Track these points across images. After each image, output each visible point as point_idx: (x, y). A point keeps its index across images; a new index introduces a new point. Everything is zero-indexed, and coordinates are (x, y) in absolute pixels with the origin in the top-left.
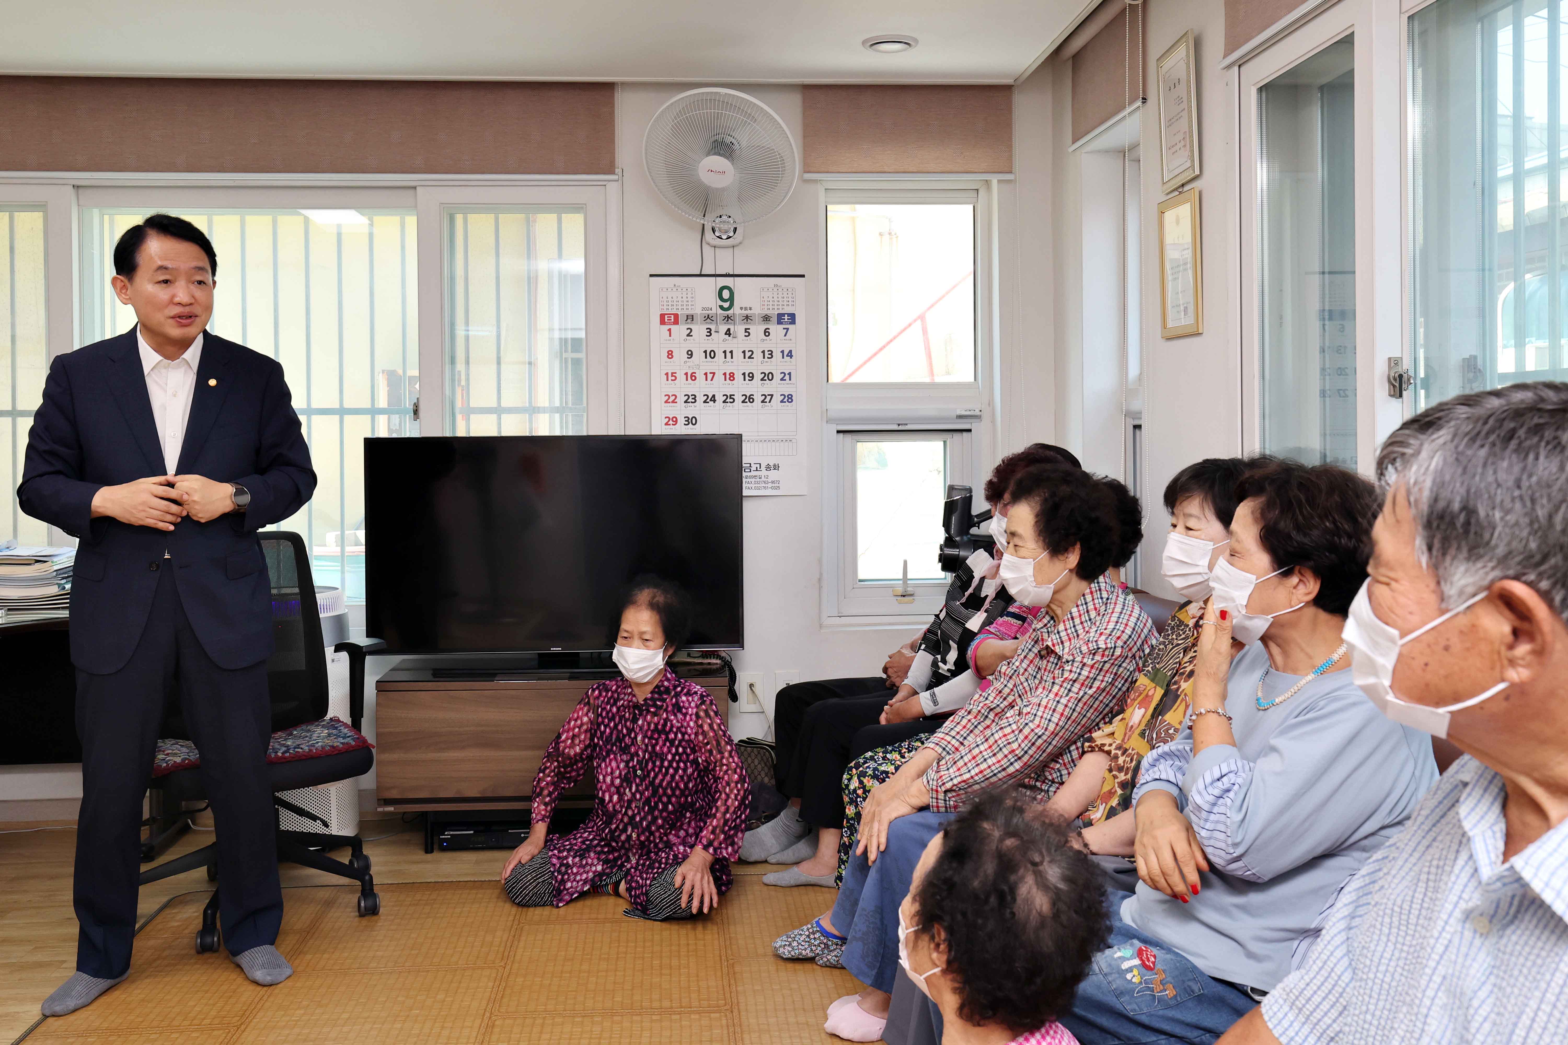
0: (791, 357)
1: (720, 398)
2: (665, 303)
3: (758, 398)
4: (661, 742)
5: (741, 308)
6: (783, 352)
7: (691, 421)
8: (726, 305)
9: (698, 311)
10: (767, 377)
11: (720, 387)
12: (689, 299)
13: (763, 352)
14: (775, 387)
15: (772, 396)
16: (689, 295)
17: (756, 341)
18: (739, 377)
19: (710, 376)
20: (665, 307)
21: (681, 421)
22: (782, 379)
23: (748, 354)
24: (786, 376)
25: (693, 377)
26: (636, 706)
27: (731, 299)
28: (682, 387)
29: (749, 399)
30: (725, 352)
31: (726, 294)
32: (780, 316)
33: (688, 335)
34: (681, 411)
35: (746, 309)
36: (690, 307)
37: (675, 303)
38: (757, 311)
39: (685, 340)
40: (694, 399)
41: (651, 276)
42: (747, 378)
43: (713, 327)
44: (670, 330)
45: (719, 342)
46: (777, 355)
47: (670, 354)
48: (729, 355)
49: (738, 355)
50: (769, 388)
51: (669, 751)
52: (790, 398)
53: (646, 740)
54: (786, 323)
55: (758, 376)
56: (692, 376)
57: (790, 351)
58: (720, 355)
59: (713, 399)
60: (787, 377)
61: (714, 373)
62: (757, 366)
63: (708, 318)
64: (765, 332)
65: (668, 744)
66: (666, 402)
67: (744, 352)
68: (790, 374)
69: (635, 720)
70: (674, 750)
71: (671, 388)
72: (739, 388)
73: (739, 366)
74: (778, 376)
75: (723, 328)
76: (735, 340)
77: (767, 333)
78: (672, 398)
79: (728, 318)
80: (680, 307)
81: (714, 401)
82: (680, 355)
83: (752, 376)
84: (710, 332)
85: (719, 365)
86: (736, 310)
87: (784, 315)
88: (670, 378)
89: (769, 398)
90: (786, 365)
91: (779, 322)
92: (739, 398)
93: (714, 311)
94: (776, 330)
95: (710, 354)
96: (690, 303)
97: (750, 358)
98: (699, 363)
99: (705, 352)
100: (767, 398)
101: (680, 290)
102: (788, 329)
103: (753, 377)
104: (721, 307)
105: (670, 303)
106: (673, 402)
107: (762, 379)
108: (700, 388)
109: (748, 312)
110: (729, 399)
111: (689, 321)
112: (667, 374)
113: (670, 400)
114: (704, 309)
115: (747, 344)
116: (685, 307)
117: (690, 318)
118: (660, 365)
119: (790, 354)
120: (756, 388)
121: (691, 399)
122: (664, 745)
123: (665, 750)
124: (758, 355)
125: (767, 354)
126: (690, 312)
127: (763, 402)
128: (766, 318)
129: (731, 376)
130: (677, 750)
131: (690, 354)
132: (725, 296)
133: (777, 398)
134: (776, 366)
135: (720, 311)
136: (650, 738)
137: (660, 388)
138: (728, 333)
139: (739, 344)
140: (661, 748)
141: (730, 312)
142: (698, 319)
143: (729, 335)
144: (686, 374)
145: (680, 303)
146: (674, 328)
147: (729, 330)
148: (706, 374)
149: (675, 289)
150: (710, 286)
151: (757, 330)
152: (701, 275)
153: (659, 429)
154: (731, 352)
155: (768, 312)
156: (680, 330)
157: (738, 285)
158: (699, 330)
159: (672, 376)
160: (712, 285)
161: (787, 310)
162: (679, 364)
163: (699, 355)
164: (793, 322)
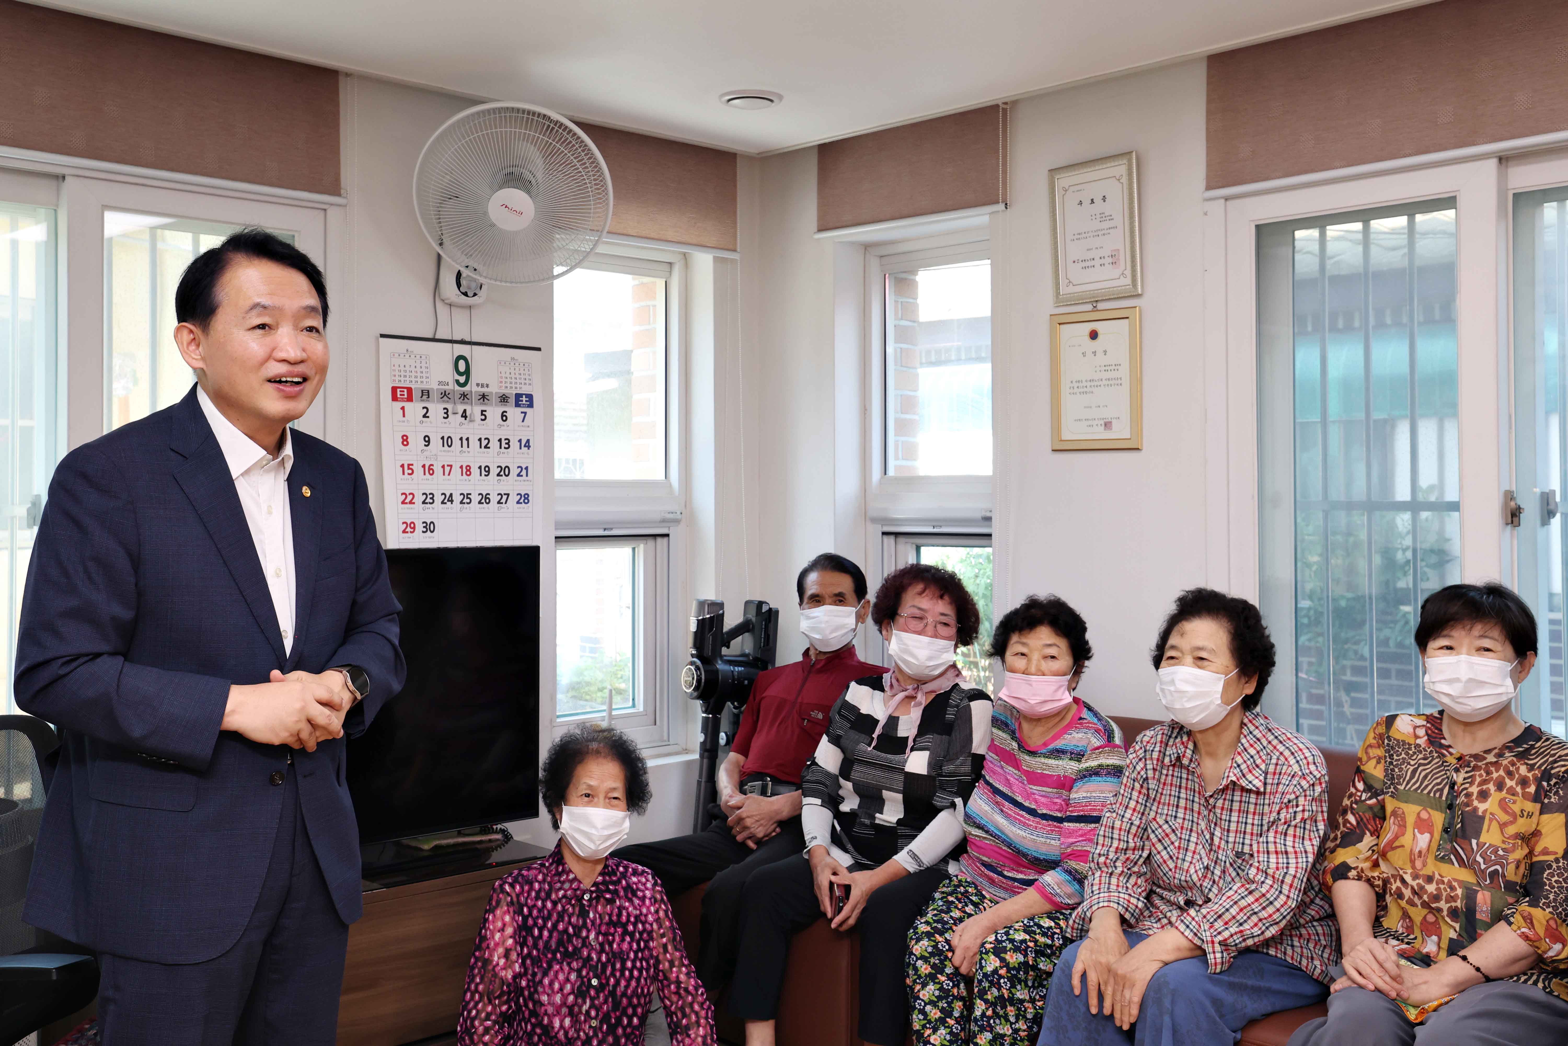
0: (529, 447)
1: (457, 498)
2: (397, 373)
3: (494, 498)
4: (617, 938)
5: (478, 385)
6: (520, 441)
7: (429, 527)
8: (462, 379)
9: (433, 385)
10: (504, 471)
11: (456, 484)
12: (424, 369)
13: (500, 440)
14: (512, 485)
15: (508, 495)
16: (423, 365)
17: (494, 424)
18: (475, 471)
19: (447, 469)
20: (397, 378)
21: (419, 526)
22: (519, 475)
23: (484, 443)
24: (523, 471)
25: (431, 470)
27: (467, 373)
28: (420, 483)
29: (485, 499)
30: (461, 439)
31: (462, 366)
32: (518, 396)
33: (425, 416)
34: (418, 514)
35: (482, 386)
36: (424, 380)
37: (408, 374)
38: (494, 389)
39: (422, 422)
40: (432, 498)
41: (382, 336)
42: (483, 473)
43: (449, 407)
44: (403, 408)
45: (455, 427)
46: (514, 444)
47: (405, 440)
48: (465, 443)
49: (474, 443)
50: (505, 485)
51: (631, 948)
52: (525, 499)
53: (600, 938)
54: (524, 406)
55: (494, 471)
56: (429, 469)
57: (528, 441)
58: (456, 443)
59: (451, 499)
61: (451, 466)
62: (494, 458)
63: (445, 395)
64: (502, 416)
65: (628, 939)
66: (403, 502)
67: (480, 440)
68: (527, 468)
70: (635, 946)
71: (408, 484)
72: (477, 485)
73: (476, 457)
74: (514, 471)
75: (460, 409)
76: (471, 424)
77: (504, 417)
78: (410, 498)
79: (464, 396)
80: (413, 379)
81: (452, 501)
82: (417, 441)
84: (446, 413)
85: (456, 456)
86: (472, 387)
87: (521, 395)
88: (407, 471)
89: (505, 497)
90: (524, 458)
91: (517, 405)
92: (476, 498)
93: (451, 387)
94: (514, 413)
95: (447, 441)
96: (424, 375)
97: (486, 447)
98: (436, 453)
99: (443, 438)
100: (503, 498)
101: (413, 356)
102: (525, 413)
103: (489, 472)
104: (457, 382)
105: (402, 373)
106: (411, 502)
107: (498, 475)
108: (438, 485)
109: (485, 390)
110: (466, 498)
111: (425, 397)
112: (402, 466)
113: (407, 500)
114: (440, 383)
115: (484, 430)
116: (419, 380)
117: (426, 394)
118: (394, 452)
119: (528, 445)
120: (492, 485)
121: (429, 499)
122: (623, 940)
123: (625, 946)
124: (494, 444)
125: (504, 442)
126: (425, 386)
127: (499, 502)
128: (504, 399)
129: (467, 470)
130: (638, 944)
131: (427, 440)
132: (463, 370)
133: (513, 498)
134: (514, 458)
135: (457, 388)
136: (605, 935)
137: (394, 484)
138: (465, 415)
139: (475, 430)
140: (619, 945)
141: (466, 389)
142: (435, 395)
143: (466, 417)
144: (424, 466)
145: (413, 374)
146: (407, 405)
147: (465, 411)
148: (443, 467)
149: (407, 356)
150: (444, 355)
151: (494, 411)
152: (436, 340)
153: (397, 540)
154: (467, 439)
155: (503, 391)
156: (415, 409)
157: (477, 355)
158: (436, 409)
159: (408, 469)
160: (447, 352)
161: (525, 390)
162: (415, 454)
163: (436, 441)
164: (531, 405)
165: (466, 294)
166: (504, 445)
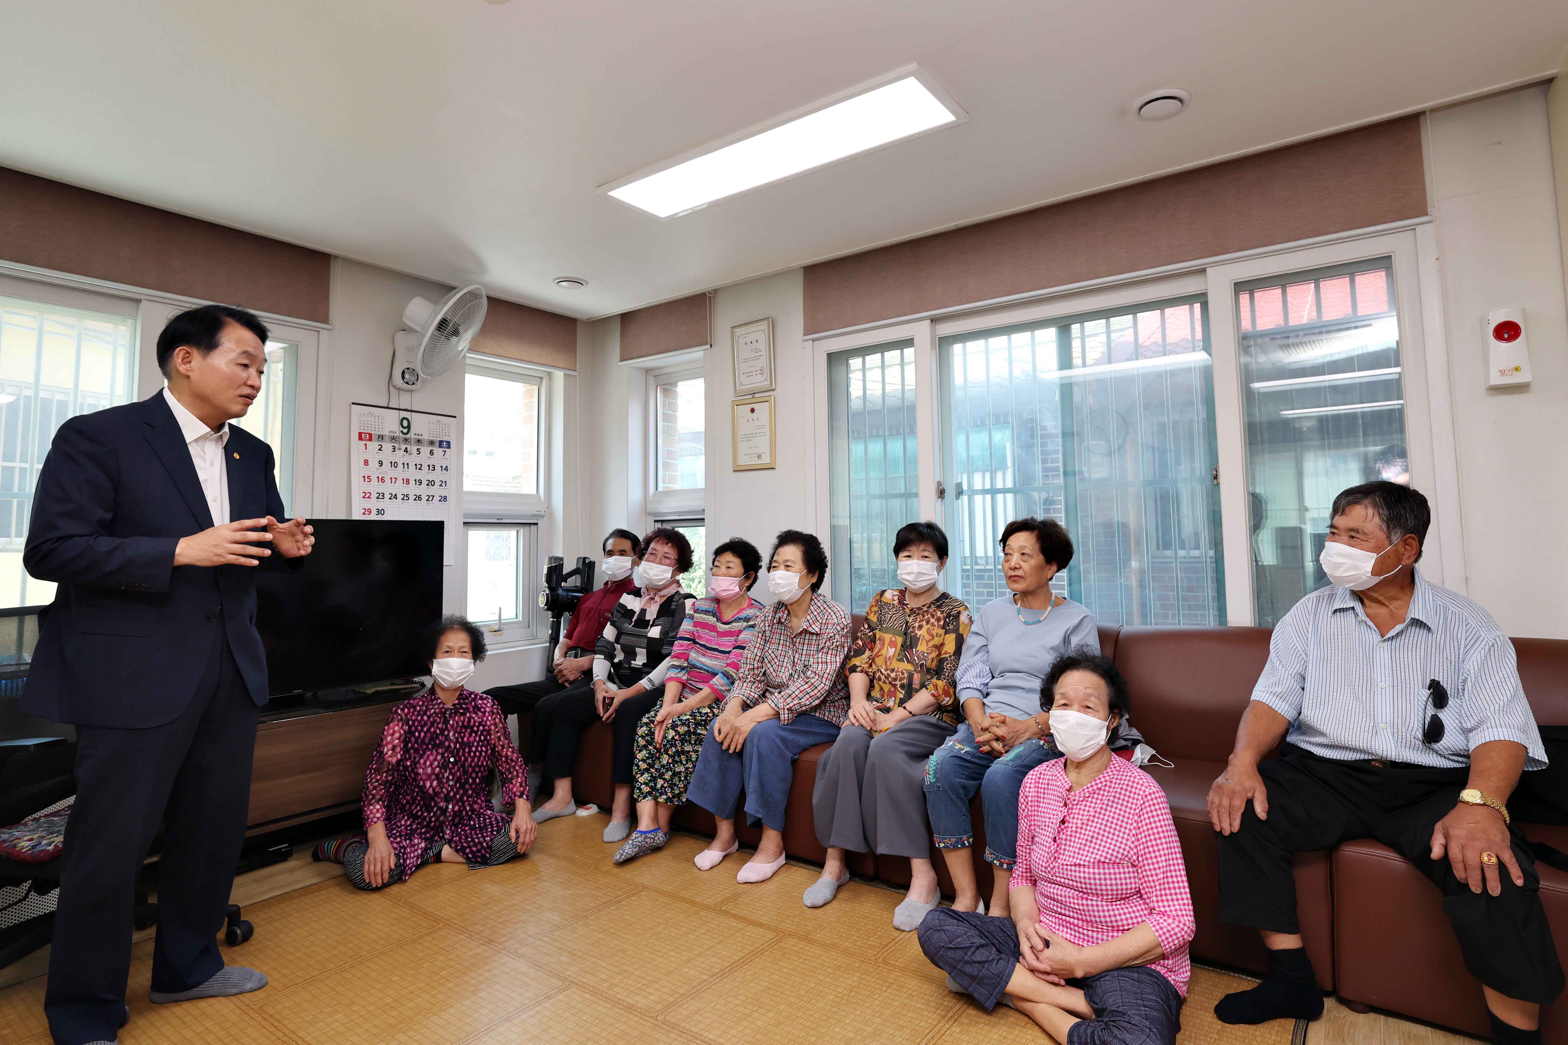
0: (447, 470)
1: (400, 497)
2: (362, 425)
3: (424, 498)
5: (415, 434)
6: (442, 467)
7: (381, 510)
8: (405, 431)
9: (386, 433)
10: (431, 483)
11: (400, 489)
12: (380, 424)
13: (429, 466)
14: (436, 491)
15: (432, 496)
16: (380, 421)
17: (425, 457)
18: (412, 482)
19: (394, 480)
20: (362, 428)
21: (374, 511)
22: (440, 486)
23: (419, 467)
27: (409, 427)
28: (375, 487)
29: (418, 498)
30: (403, 464)
31: (405, 423)
32: (441, 442)
33: (379, 450)
34: (374, 504)
35: (418, 435)
36: (380, 430)
37: (369, 426)
38: (426, 437)
39: (378, 453)
40: (383, 496)
41: (353, 403)
42: (418, 483)
43: (396, 445)
44: (366, 445)
45: (399, 457)
46: (438, 468)
47: (366, 462)
48: (406, 466)
49: (412, 466)
50: (431, 491)
51: (475, 740)
52: (444, 499)
54: (445, 448)
55: (425, 483)
56: (382, 479)
57: (447, 467)
58: (400, 466)
60: (444, 484)
61: (396, 479)
62: (425, 475)
63: (393, 439)
64: (431, 452)
65: (474, 735)
66: (364, 497)
67: (416, 465)
68: (445, 482)
70: (477, 738)
71: (367, 487)
72: (413, 490)
73: (413, 474)
74: (438, 483)
75: (403, 447)
76: (411, 456)
77: (432, 453)
78: (368, 495)
79: (406, 440)
80: (373, 429)
81: (396, 498)
82: (374, 464)
84: (394, 449)
85: (400, 473)
86: (412, 435)
87: (443, 441)
89: (431, 498)
90: (444, 476)
91: (440, 447)
92: (412, 497)
93: (397, 434)
94: (438, 451)
95: (394, 465)
96: (380, 427)
97: (420, 469)
98: (386, 471)
99: (391, 463)
100: (430, 498)
101: (372, 416)
102: (445, 452)
103: (421, 483)
104: (402, 432)
105: (366, 425)
106: (369, 497)
107: (427, 485)
108: (387, 488)
109: (420, 437)
110: (406, 497)
111: (380, 439)
112: (364, 477)
113: (367, 496)
114: (390, 432)
115: (418, 459)
116: (377, 429)
117: (381, 437)
118: (359, 469)
119: (446, 469)
120: (423, 491)
121: (381, 496)
122: (470, 735)
123: (472, 739)
124: (425, 468)
125: (431, 467)
126: (380, 433)
127: (427, 500)
128: (432, 443)
129: (407, 482)
130: (480, 738)
131: (381, 463)
132: (406, 425)
133: (437, 498)
134: (437, 476)
135: (402, 435)
137: (358, 486)
138: (406, 450)
139: (412, 459)
140: (468, 738)
141: (408, 436)
142: (387, 439)
143: (407, 452)
144: (378, 478)
145: (373, 426)
146: (368, 443)
147: (406, 448)
148: (391, 479)
149: (369, 416)
150: (394, 416)
151: (425, 450)
152: (388, 408)
153: (358, 517)
154: (408, 464)
155: (431, 438)
156: (373, 445)
157: (415, 418)
158: (387, 446)
159: (367, 479)
160: (396, 415)
161: (446, 439)
162: (373, 470)
163: (386, 464)
164: (449, 447)
165: (407, 383)
166: (431, 468)
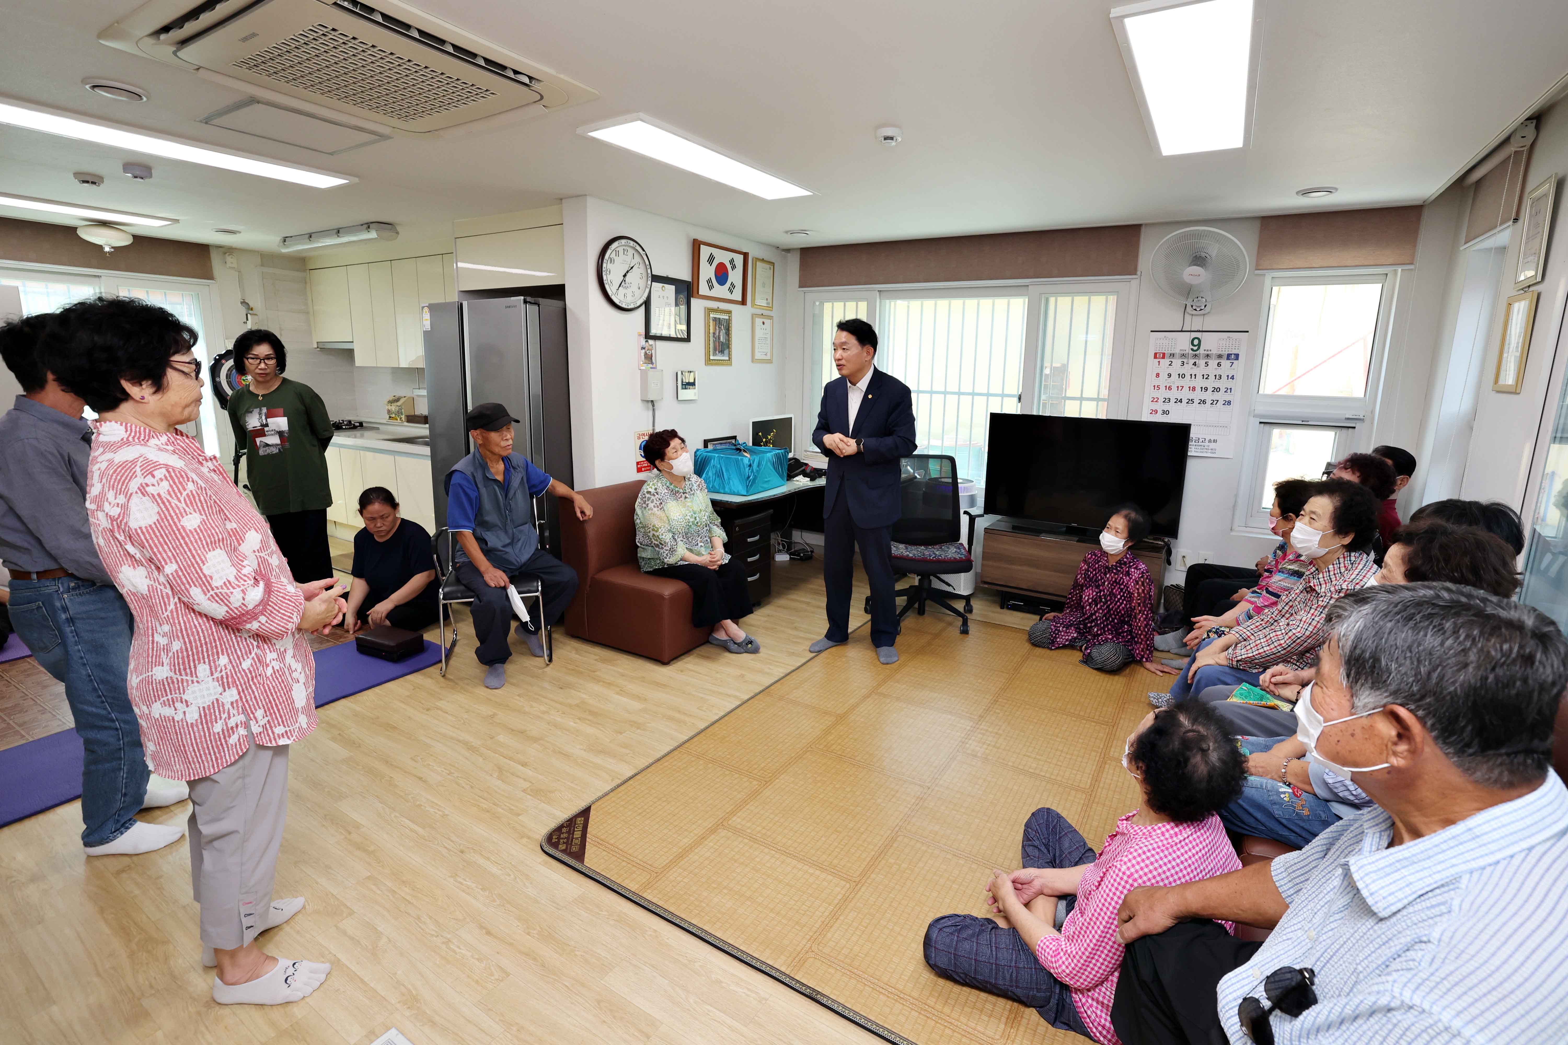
1: (1185, 401)
2: (1158, 347)
3: (1209, 402)
5: (1205, 351)
6: (1228, 376)
7: (1165, 412)
8: (1195, 348)
9: (1177, 351)
10: (1217, 390)
11: (1185, 395)
12: (1173, 345)
13: (1215, 376)
14: (1221, 396)
15: (1218, 401)
16: (1174, 343)
17: (1212, 368)
18: (1198, 389)
19: (1180, 388)
20: (1158, 349)
21: (1160, 412)
22: (1225, 392)
23: (1206, 377)
24: (1228, 390)
25: (1170, 388)
26: (1107, 567)
27: (1199, 345)
28: (1162, 394)
29: (1203, 402)
30: (1191, 375)
31: (1196, 342)
32: (1229, 355)
33: (1170, 365)
34: (1160, 406)
35: (1207, 351)
36: (1173, 349)
37: (1164, 347)
38: (1215, 352)
39: (1168, 368)
40: (1169, 400)
41: (1152, 331)
42: (1203, 390)
43: (1185, 361)
44: (1159, 362)
45: (1188, 369)
46: (1224, 378)
47: (1158, 375)
48: (1193, 377)
49: (1199, 377)
50: (1216, 396)
52: (1229, 403)
54: (1233, 360)
55: (1210, 389)
57: (1233, 376)
58: (1188, 377)
59: (1181, 401)
61: (1183, 387)
62: (1211, 383)
63: (1183, 355)
66: (1152, 401)
67: (1203, 375)
68: (1231, 389)
69: (1105, 574)
71: (1156, 394)
72: (1198, 395)
73: (1199, 383)
74: (1223, 390)
75: (1192, 361)
76: (1198, 368)
77: (1219, 365)
78: (1156, 400)
79: (1196, 356)
80: (1167, 349)
82: (1164, 376)
83: (1206, 389)
84: (1183, 364)
85: (1187, 382)
86: (1201, 351)
87: (1232, 354)
90: (1230, 384)
91: (1228, 359)
92: (1197, 401)
93: (1187, 352)
94: (1225, 363)
95: (1182, 376)
96: (1173, 347)
97: (1206, 379)
98: (1175, 381)
99: (1179, 374)
100: (1214, 402)
101: (1168, 340)
102: (1233, 363)
104: (1192, 350)
105: (1161, 347)
106: (1156, 402)
107: (1213, 391)
108: (1174, 394)
109: (1209, 352)
110: (1191, 401)
112: (1154, 386)
114: (1181, 350)
115: (1206, 371)
116: (1170, 349)
117: (1172, 355)
118: (1151, 380)
119: (1233, 378)
120: (1209, 396)
121: (1167, 400)
124: (1212, 377)
125: (1217, 377)
126: (1173, 352)
127: (1211, 404)
128: (1220, 356)
129: (1193, 389)
131: (1170, 375)
132: (1196, 344)
133: (1221, 402)
134: (1223, 384)
135: (1191, 352)
137: (1149, 393)
138: (1195, 364)
139: (1200, 371)
141: (1197, 352)
142: (1177, 356)
144: (1166, 387)
145: (1167, 347)
146: (1161, 361)
147: (1195, 362)
148: (1178, 387)
149: (1165, 339)
150: (1186, 338)
151: (1213, 363)
152: (1182, 331)
153: (1146, 417)
154: (1195, 375)
155: (1221, 353)
156: (1165, 362)
157: (1204, 337)
158: (1177, 362)
159: (1157, 387)
160: (1188, 337)
161: (1236, 352)
162: (1163, 381)
163: (1175, 376)
164: (1238, 359)
